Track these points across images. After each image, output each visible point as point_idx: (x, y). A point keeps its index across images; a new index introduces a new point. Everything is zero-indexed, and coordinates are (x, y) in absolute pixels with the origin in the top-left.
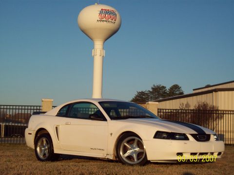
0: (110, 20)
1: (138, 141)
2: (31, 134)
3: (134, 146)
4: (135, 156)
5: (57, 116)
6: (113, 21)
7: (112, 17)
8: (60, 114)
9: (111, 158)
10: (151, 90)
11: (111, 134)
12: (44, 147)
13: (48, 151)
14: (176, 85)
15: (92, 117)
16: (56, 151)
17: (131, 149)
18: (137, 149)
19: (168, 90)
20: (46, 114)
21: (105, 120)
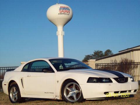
0: (66, 13)
1: (76, 85)
2: (5, 85)
3: (73, 89)
4: (74, 96)
5: (22, 71)
6: (68, 13)
7: (67, 11)
8: (24, 70)
9: (59, 98)
10: (94, 54)
11: (58, 82)
12: (15, 93)
13: (18, 96)
14: (109, 50)
15: (44, 70)
16: (22, 96)
17: (71, 91)
18: (76, 91)
19: (104, 53)
20: (15, 70)
21: (53, 72)
